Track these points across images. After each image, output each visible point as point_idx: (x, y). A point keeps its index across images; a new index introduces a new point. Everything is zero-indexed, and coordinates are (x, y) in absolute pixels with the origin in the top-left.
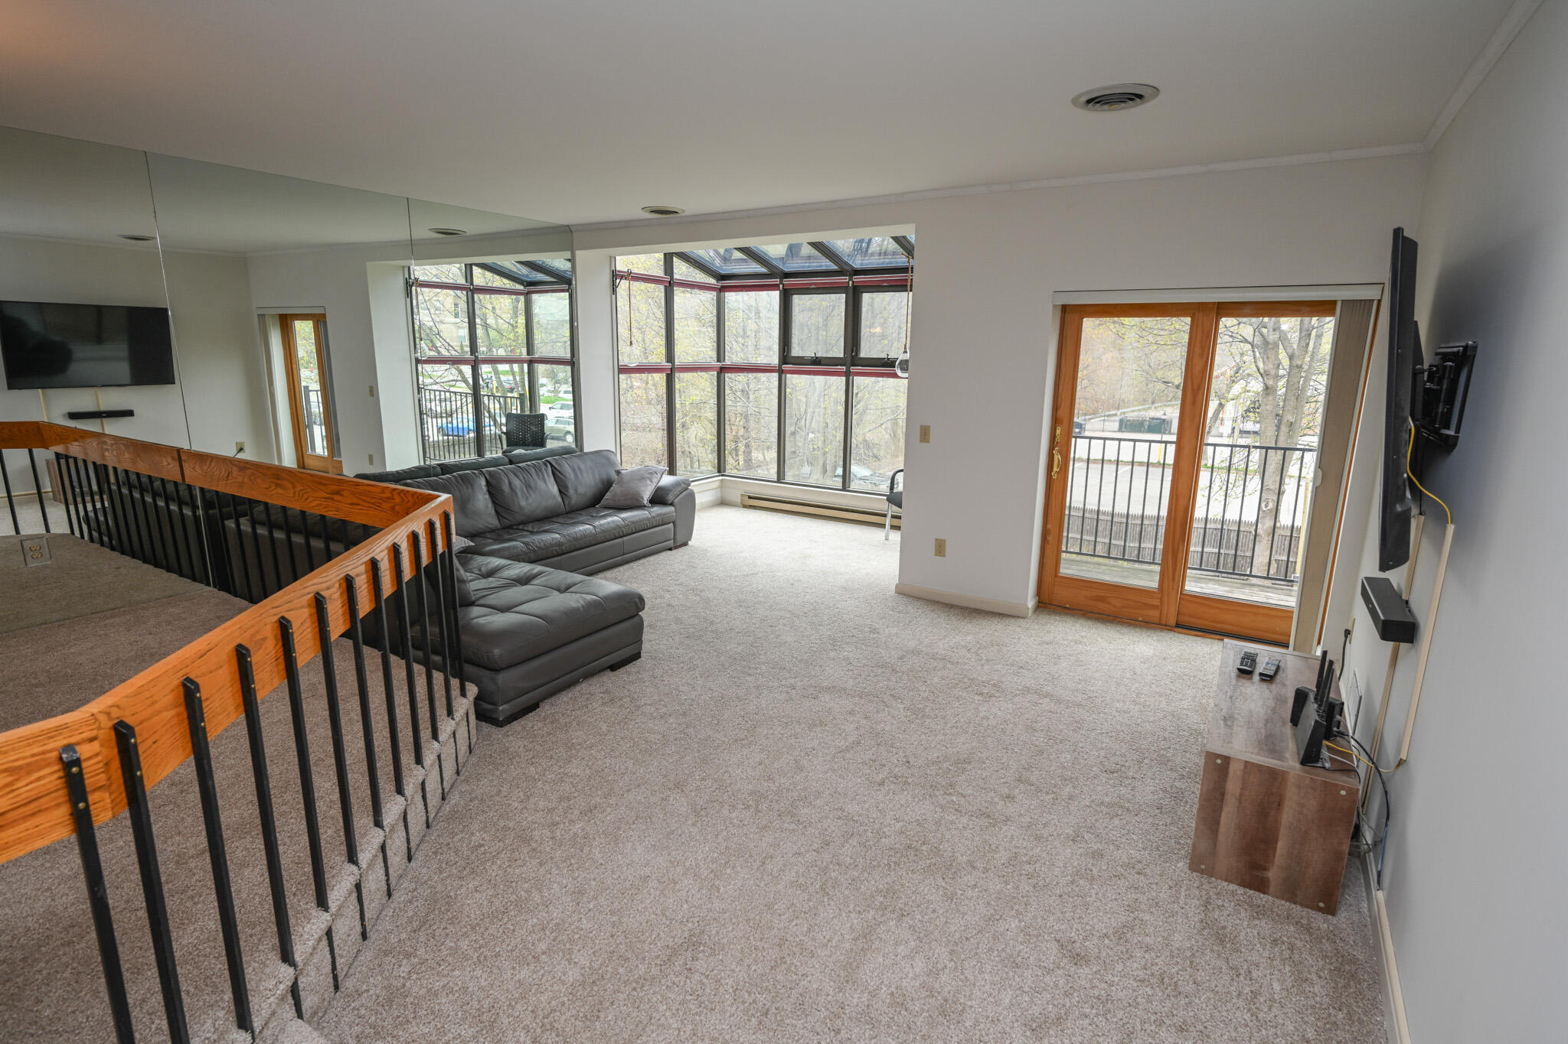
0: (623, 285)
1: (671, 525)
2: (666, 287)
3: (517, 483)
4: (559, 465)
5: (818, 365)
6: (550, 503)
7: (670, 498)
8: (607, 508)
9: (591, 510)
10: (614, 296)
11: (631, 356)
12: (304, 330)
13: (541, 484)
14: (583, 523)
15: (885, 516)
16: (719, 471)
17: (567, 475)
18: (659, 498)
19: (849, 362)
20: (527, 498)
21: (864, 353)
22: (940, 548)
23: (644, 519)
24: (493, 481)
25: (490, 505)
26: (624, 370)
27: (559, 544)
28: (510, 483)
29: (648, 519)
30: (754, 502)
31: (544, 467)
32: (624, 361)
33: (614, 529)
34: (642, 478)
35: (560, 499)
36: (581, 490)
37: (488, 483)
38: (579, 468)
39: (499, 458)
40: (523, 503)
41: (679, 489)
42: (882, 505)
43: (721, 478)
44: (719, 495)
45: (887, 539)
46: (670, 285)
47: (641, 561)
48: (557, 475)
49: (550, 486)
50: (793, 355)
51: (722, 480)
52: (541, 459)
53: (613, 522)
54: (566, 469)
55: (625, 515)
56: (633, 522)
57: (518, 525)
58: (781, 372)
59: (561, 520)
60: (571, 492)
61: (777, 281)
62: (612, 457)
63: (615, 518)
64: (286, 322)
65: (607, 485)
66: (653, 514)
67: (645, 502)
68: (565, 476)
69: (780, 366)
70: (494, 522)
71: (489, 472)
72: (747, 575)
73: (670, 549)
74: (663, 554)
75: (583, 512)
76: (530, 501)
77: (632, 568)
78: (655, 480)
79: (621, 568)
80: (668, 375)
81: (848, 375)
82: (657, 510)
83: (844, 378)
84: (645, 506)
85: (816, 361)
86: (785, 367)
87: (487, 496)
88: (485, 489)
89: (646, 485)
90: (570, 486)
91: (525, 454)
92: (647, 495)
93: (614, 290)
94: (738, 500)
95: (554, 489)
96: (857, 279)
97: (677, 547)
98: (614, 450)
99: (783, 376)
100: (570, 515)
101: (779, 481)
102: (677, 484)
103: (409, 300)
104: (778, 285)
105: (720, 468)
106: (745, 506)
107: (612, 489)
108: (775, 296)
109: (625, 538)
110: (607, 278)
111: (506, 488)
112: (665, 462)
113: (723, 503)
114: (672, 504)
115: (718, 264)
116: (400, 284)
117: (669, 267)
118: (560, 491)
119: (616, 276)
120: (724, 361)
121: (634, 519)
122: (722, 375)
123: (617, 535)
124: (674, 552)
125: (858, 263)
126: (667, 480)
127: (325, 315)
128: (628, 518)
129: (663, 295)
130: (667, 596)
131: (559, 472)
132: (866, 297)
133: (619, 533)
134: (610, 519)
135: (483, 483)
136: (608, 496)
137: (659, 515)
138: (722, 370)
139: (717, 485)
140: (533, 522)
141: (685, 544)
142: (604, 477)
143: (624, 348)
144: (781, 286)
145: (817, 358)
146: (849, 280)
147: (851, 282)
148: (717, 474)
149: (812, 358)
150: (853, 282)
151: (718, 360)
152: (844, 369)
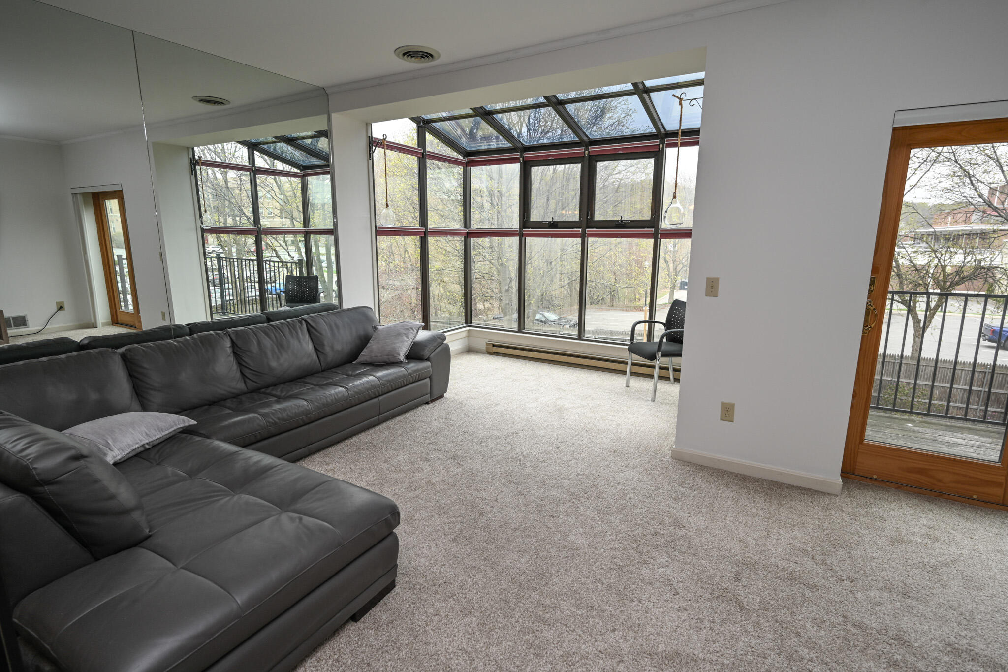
0: (378, 152)
1: (428, 380)
2: (419, 158)
3: (267, 342)
4: (314, 322)
5: (554, 228)
6: (306, 361)
7: (426, 353)
8: (365, 364)
9: (348, 367)
10: (371, 161)
11: (387, 219)
12: (112, 206)
13: (294, 342)
14: (335, 384)
15: (626, 363)
16: (466, 323)
17: (324, 333)
18: (416, 353)
19: (584, 225)
20: (278, 358)
21: (598, 216)
22: (727, 413)
23: (401, 377)
24: (239, 343)
25: (235, 367)
26: (381, 232)
27: (306, 413)
28: (259, 343)
29: (404, 376)
30: (496, 350)
31: (298, 325)
32: (382, 223)
33: (369, 389)
34: (399, 335)
35: (315, 357)
36: (338, 347)
37: (233, 344)
38: (336, 324)
39: (256, 316)
40: (274, 364)
41: (435, 344)
42: (623, 353)
43: (468, 328)
44: (467, 344)
45: (627, 386)
46: (423, 156)
47: (398, 419)
48: (312, 331)
49: (304, 345)
50: (532, 220)
51: (469, 330)
52: (297, 317)
53: (368, 382)
54: (323, 327)
55: (381, 373)
56: (389, 381)
57: (267, 387)
58: (521, 235)
59: (314, 380)
60: (328, 349)
61: (518, 155)
62: (370, 313)
63: (371, 378)
64: (97, 200)
65: (364, 341)
66: (409, 371)
67: (402, 358)
68: (321, 334)
69: (520, 229)
70: (241, 386)
71: (236, 332)
72: (508, 436)
73: (427, 403)
74: (420, 409)
75: (339, 370)
76: (282, 360)
77: (389, 428)
78: (411, 336)
79: (377, 428)
80: (421, 238)
81: (583, 236)
82: (413, 366)
83: (579, 240)
84: (401, 362)
85: (554, 225)
86: (525, 231)
87: (232, 359)
88: (229, 350)
89: (402, 342)
90: (326, 343)
91: (289, 311)
92: (403, 352)
93: (371, 157)
94: (484, 347)
95: (310, 346)
96: (593, 149)
97: (433, 401)
98: (372, 307)
99: (523, 238)
100: (325, 373)
101: (519, 331)
102: (433, 339)
103: (193, 177)
104: (518, 158)
105: (467, 321)
106: (490, 353)
107: (369, 345)
108: (516, 168)
109: (381, 398)
110: (364, 143)
111: (254, 348)
112: (419, 316)
113: (470, 350)
114: (428, 360)
115: (464, 142)
116: (185, 162)
117: (421, 141)
118: (315, 348)
119: (373, 143)
120: (470, 227)
121: (390, 377)
122: (468, 239)
123: (373, 396)
124: (431, 405)
125: (594, 134)
126: (423, 335)
127: (122, 191)
128: (383, 376)
129: (416, 166)
130: (427, 467)
131: (315, 330)
132: (600, 165)
133: (375, 393)
134: (365, 379)
135: (228, 343)
136: (365, 352)
137: (415, 371)
138: (469, 235)
139: (464, 334)
140: (284, 383)
141: (442, 396)
142: (362, 333)
143: (381, 211)
144: (521, 159)
145: (554, 222)
146: (585, 151)
147: (587, 152)
148: (465, 325)
149: (550, 222)
150: (589, 152)
151: (465, 227)
152: (579, 231)
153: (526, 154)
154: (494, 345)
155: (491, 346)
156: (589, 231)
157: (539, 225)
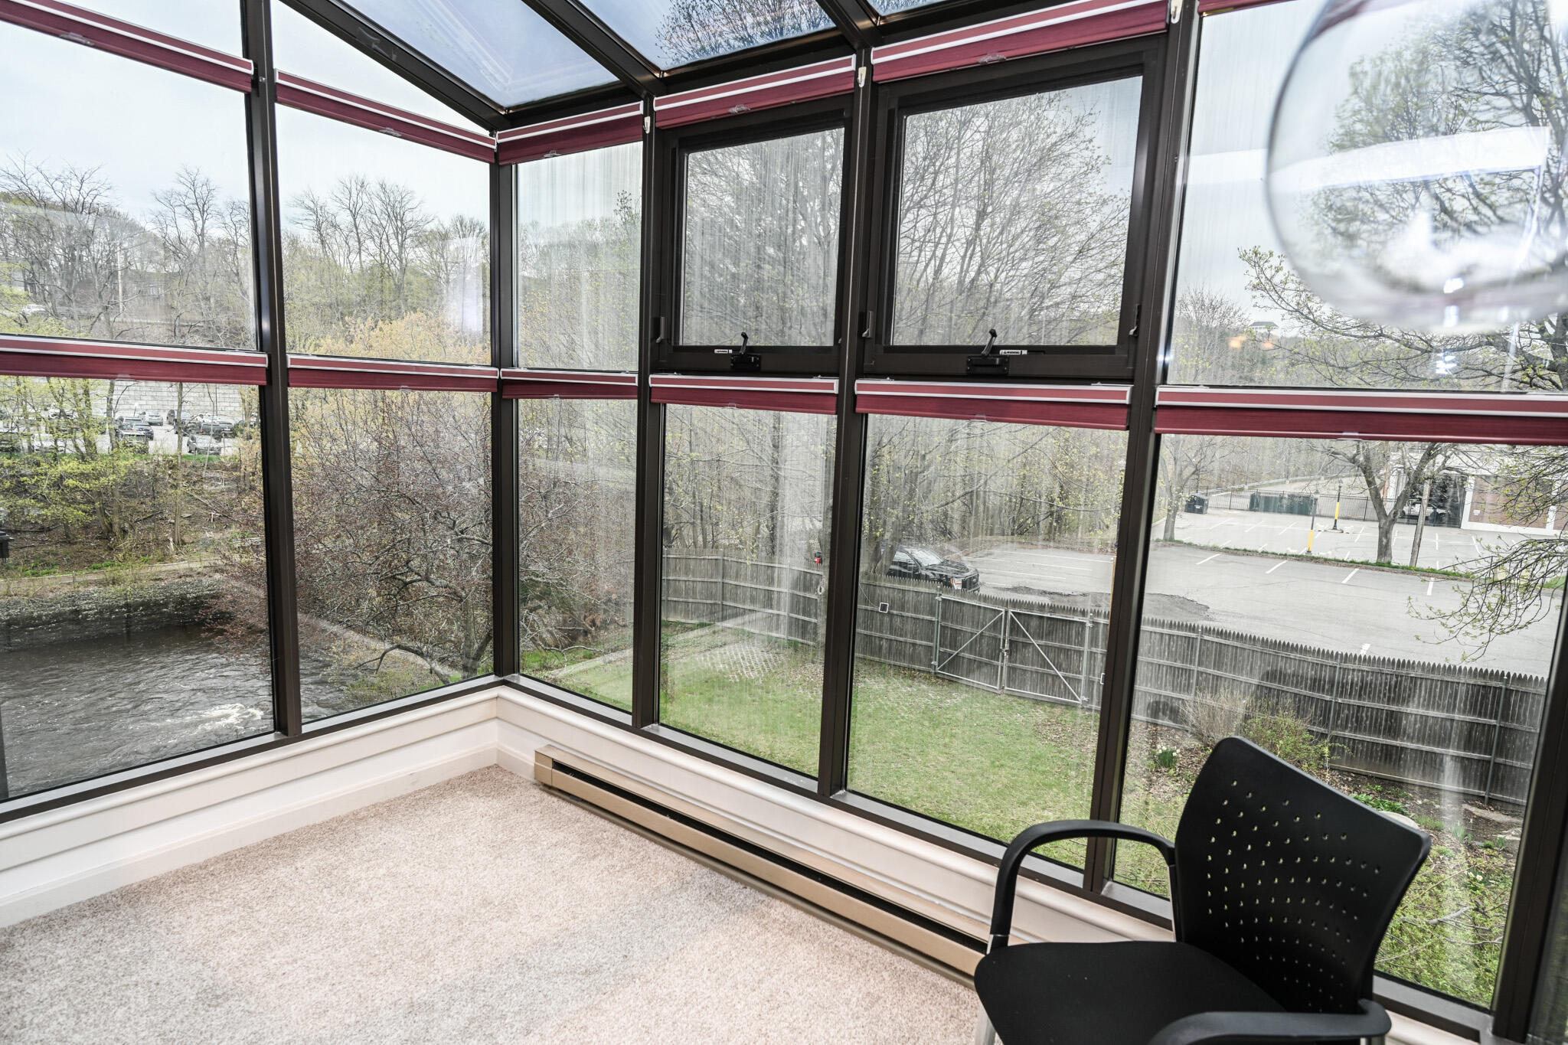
19: (851, 364)
43: (497, 692)
50: (686, 341)
51: (497, 700)
58: (647, 397)
61: (636, 109)
69: (643, 374)
81: (846, 406)
85: (747, 360)
86: (661, 380)
94: (531, 764)
96: (887, 55)
99: (654, 407)
104: (639, 123)
138: (510, 389)
139: (483, 711)
144: (647, 120)
145: (752, 349)
146: (858, 65)
147: (863, 71)
148: (492, 679)
149: (735, 348)
150: (871, 69)
151: (497, 362)
152: (831, 386)
153: (663, 104)
154: (559, 766)
155: (549, 767)
156: (865, 387)
157: (702, 360)
